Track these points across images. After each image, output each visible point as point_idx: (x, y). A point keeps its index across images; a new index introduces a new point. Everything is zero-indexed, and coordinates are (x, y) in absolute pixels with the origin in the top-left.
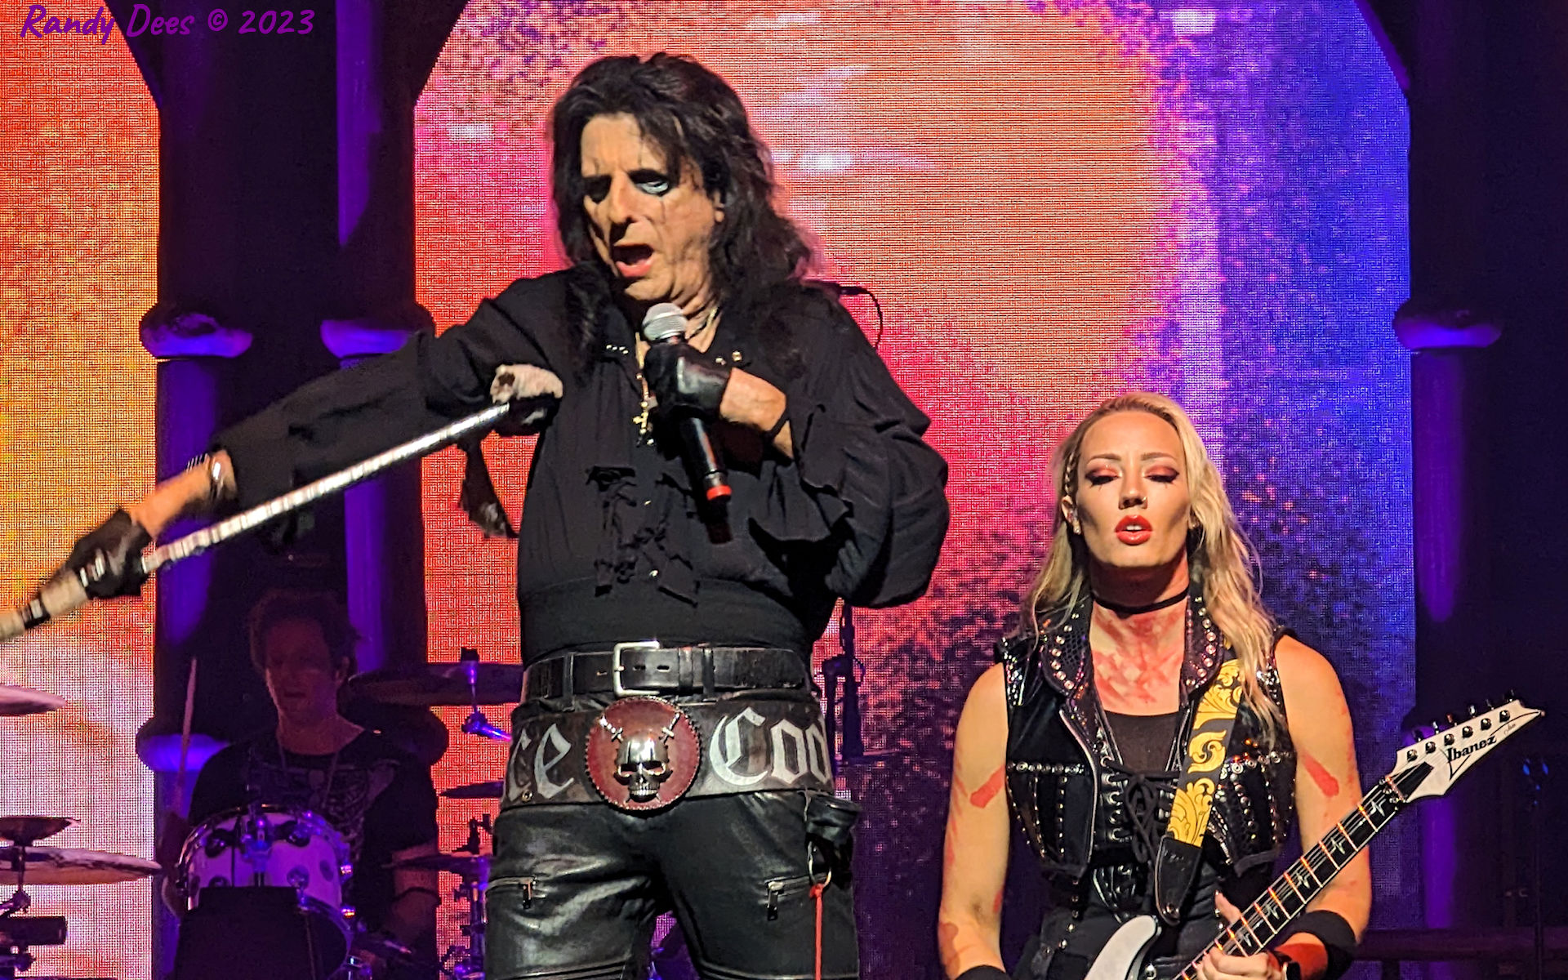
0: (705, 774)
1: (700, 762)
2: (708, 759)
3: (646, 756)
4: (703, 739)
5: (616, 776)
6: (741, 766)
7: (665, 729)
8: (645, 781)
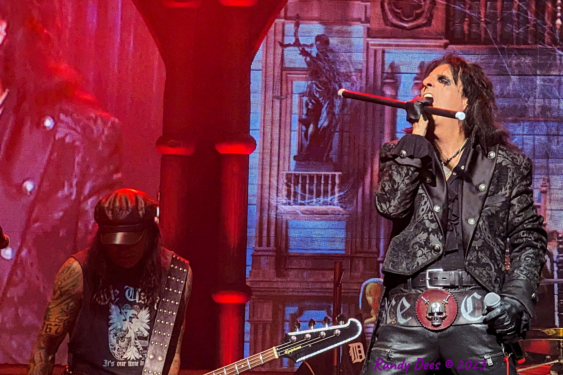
0: (459, 317)
1: (458, 313)
2: (460, 311)
3: (437, 310)
4: (458, 304)
5: (426, 317)
6: (472, 314)
7: (444, 300)
8: (437, 319)
